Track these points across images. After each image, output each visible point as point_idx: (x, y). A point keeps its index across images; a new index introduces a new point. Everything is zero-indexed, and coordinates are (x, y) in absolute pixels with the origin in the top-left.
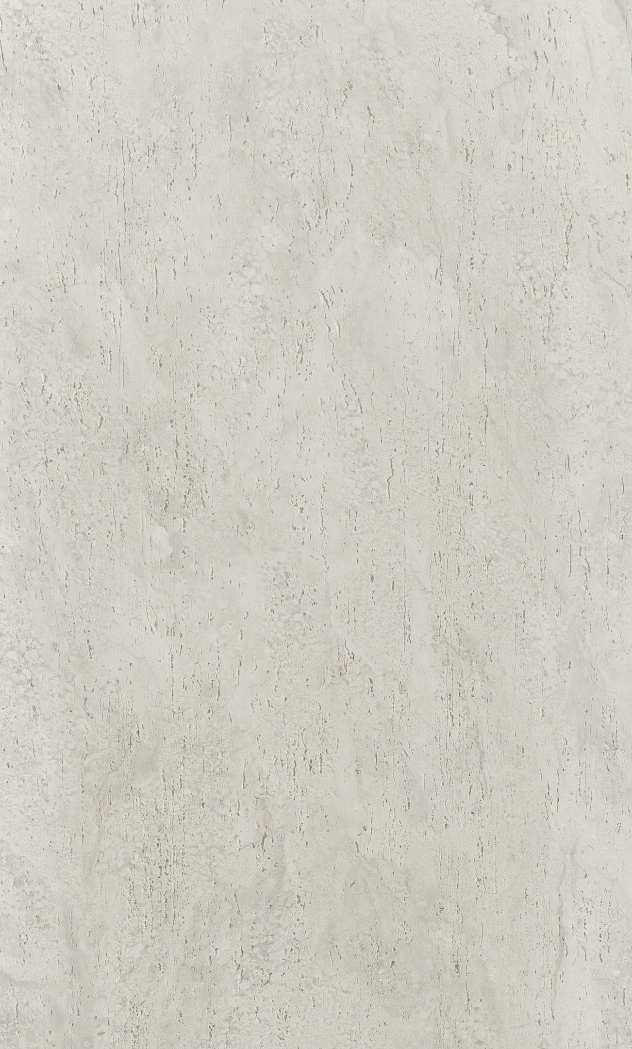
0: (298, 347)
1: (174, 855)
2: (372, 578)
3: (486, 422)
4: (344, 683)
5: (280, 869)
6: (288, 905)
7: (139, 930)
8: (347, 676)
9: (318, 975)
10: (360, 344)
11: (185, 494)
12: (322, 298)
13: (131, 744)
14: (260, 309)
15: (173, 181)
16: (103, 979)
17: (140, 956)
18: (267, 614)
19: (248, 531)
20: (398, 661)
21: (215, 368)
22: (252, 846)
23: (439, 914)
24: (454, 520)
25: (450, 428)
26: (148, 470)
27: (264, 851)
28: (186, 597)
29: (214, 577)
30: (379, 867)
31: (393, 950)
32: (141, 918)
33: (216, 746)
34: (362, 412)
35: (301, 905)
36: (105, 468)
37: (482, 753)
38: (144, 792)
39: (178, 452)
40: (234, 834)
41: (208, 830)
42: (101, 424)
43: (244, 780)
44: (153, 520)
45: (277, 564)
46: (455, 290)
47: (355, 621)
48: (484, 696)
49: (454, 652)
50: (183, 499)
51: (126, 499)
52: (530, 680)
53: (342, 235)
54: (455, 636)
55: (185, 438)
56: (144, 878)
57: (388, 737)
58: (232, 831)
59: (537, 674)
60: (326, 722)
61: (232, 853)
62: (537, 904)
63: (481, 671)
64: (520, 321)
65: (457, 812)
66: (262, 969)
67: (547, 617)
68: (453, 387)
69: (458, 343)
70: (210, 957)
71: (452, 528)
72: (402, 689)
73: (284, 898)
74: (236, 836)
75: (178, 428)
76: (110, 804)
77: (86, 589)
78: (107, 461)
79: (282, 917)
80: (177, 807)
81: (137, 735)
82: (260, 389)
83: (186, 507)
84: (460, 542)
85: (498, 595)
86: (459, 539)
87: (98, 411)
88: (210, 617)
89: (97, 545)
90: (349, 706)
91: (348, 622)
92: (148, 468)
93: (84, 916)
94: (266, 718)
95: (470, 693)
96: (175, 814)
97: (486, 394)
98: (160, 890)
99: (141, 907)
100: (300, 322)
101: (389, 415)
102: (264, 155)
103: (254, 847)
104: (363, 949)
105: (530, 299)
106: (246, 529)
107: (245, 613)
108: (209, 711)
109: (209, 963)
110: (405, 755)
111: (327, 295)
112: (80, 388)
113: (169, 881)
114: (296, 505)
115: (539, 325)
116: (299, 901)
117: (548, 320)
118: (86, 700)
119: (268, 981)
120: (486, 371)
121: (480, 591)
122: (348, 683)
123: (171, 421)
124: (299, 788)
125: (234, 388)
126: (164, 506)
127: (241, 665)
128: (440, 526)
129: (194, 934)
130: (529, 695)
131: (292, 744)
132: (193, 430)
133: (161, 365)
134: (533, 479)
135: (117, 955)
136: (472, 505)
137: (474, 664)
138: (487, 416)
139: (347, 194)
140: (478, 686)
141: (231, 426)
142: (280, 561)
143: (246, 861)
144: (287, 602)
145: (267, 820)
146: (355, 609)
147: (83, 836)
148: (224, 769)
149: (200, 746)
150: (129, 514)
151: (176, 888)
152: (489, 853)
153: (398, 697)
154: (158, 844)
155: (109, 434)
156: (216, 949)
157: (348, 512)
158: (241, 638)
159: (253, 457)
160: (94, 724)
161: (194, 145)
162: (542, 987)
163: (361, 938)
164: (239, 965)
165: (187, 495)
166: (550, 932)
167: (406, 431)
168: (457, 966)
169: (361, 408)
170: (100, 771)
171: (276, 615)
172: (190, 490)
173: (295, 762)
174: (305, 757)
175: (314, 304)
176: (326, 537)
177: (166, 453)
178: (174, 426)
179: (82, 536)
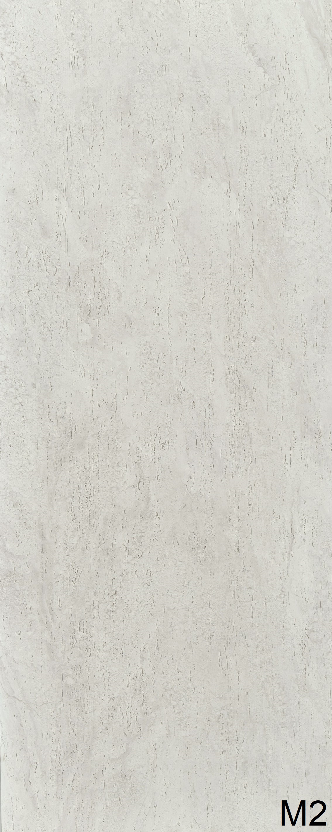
0: (156, 231)
1: (94, 491)
2: (194, 349)
3: (253, 268)
4: (180, 403)
5: (148, 499)
6: (152, 517)
7: (76, 530)
8: (182, 399)
9: (167, 553)
10: (188, 229)
11: (99, 307)
12: (168, 205)
13: (72, 435)
14: (137, 211)
15: (92, 146)
16: (58, 554)
17: (77, 543)
18: (141, 368)
19: (131, 325)
20: (208, 392)
21: (114, 242)
22: (133, 487)
23: (229, 522)
24: (236, 319)
25: (234, 272)
26: (80, 295)
27: (139, 489)
28: (100, 360)
29: (113, 349)
30: (198, 498)
31: (205, 540)
32: (77, 523)
33: (115, 435)
34: (189, 264)
35: (158, 517)
36: (59, 294)
37: (251, 439)
38: (78, 459)
39: (95, 285)
40: (124, 481)
41: (111, 479)
42: (56, 272)
43: (129, 453)
44: (83, 320)
45: (146, 343)
46: (237, 200)
47: (186, 371)
48: (252, 410)
49: (236, 387)
50: (98, 310)
51: (69, 310)
52: (276, 401)
53: (178, 173)
54: (237, 379)
55: (99, 278)
56: (79, 503)
57: (202, 431)
58: (123, 479)
59: (280, 398)
60: (170, 423)
61: (123, 490)
62: (279, 517)
63: (250, 396)
64: (270, 215)
65: (238, 469)
66: (138, 550)
67: (285, 368)
68: (236, 250)
69: (239, 227)
70: (112, 543)
71: (235, 323)
72: (210, 406)
73: (149, 514)
74: (125, 482)
75: (95, 273)
76: (62, 465)
77: (49, 356)
78: (60, 291)
79: (148, 523)
80: (95, 467)
81: (75, 430)
82: (137, 253)
83: (99, 314)
84: (240, 330)
85: (259, 358)
86: (239, 329)
87: (55, 265)
88: (112, 370)
89: (55, 333)
90: (182, 415)
91: (182, 372)
92: (80, 294)
93: (49, 522)
94: (140, 421)
95: (245, 408)
96: (94, 470)
97: (253, 253)
98: (87, 509)
99: (77, 518)
100: (157, 218)
101: (203, 266)
102: (139, 132)
103: (134, 487)
104: (190, 540)
105: (276, 204)
106: (130, 325)
107: (129, 368)
108: (111, 418)
109: (111, 546)
110: (211, 440)
111: (171, 204)
112: (46, 253)
113: (91, 505)
114: (156, 312)
115: (280, 217)
116: (157, 515)
117: (285, 215)
118: (49, 412)
119: (142, 556)
120: (253, 242)
121: (250, 355)
122: (182, 403)
123: (92, 270)
124: (157, 457)
125: (124, 252)
126: (88, 313)
127: (127, 394)
128: (229, 322)
129: (104, 531)
130: (275, 409)
131: (153, 435)
132: (103, 274)
133: (86, 241)
134: (277, 297)
135: (65, 542)
136: (246, 311)
137: (247, 393)
138: (253, 265)
139: (181, 151)
140: (249, 404)
141: (122, 272)
142: (147, 341)
143: (130, 494)
144: (151, 362)
145: (141, 473)
146: (185, 365)
147: (48, 481)
148: (119, 448)
149: (107, 436)
150: (71, 318)
151: (95, 508)
152: (255, 490)
153: (207, 410)
154: (86, 486)
155: (60, 277)
156: (115, 539)
157: (182, 316)
158: (127, 381)
159: (133, 287)
160: (53, 425)
161: (103, 128)
162: (282, 560)
163: (189, 534)
164: (127, 548)
165: (100, 308)
166: (286, 531)
167: (211, 273)
168: (238, 549)
169: (189, 262)
170: (56, 449)
171: (145, 369)
172: (101, 305)
173: (155, 444)
174: (160, 441)
175: (164, 208)
176: (171, 328)
177: (89, 286)
178: (93, 273)
179: (47, 329)
